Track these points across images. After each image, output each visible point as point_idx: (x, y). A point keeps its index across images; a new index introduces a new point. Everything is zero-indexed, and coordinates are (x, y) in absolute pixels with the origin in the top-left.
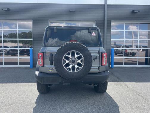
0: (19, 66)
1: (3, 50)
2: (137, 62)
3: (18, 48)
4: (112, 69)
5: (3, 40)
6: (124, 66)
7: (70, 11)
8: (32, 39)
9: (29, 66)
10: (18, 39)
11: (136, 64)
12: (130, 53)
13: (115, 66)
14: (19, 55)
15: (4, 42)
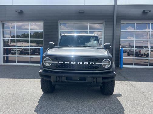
0: (30, 64)
1: (16, 49)
2: (148, 63)
3: (30, 48)
4: (121, 69)
5: (17, 40)
6: (134, 66)
7: (79, 12)
8: (43, 39)
9: (39, 65)
10: (30, 39)
11: (147, 65)
12: (144, 54)
13: (124, 66)
14: (31, 54)
15: (17, 42)
